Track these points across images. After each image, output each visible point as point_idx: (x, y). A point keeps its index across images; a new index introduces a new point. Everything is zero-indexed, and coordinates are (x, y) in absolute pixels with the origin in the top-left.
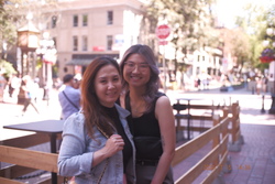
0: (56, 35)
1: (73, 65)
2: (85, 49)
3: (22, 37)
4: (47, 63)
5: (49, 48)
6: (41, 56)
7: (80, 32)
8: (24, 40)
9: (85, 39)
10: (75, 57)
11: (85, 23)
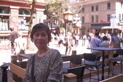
0: (84, 16)
1: (91, 29)
2: (97, 22)
3: (66, 16)
4: (77, 27)
5: (78, 21)
6: (75, 24)
7: (95, 14)
8: (66, 18)
9: (97, 17)
10: (92, 25)
11: (97, 10)
